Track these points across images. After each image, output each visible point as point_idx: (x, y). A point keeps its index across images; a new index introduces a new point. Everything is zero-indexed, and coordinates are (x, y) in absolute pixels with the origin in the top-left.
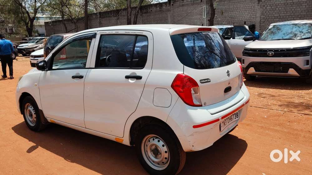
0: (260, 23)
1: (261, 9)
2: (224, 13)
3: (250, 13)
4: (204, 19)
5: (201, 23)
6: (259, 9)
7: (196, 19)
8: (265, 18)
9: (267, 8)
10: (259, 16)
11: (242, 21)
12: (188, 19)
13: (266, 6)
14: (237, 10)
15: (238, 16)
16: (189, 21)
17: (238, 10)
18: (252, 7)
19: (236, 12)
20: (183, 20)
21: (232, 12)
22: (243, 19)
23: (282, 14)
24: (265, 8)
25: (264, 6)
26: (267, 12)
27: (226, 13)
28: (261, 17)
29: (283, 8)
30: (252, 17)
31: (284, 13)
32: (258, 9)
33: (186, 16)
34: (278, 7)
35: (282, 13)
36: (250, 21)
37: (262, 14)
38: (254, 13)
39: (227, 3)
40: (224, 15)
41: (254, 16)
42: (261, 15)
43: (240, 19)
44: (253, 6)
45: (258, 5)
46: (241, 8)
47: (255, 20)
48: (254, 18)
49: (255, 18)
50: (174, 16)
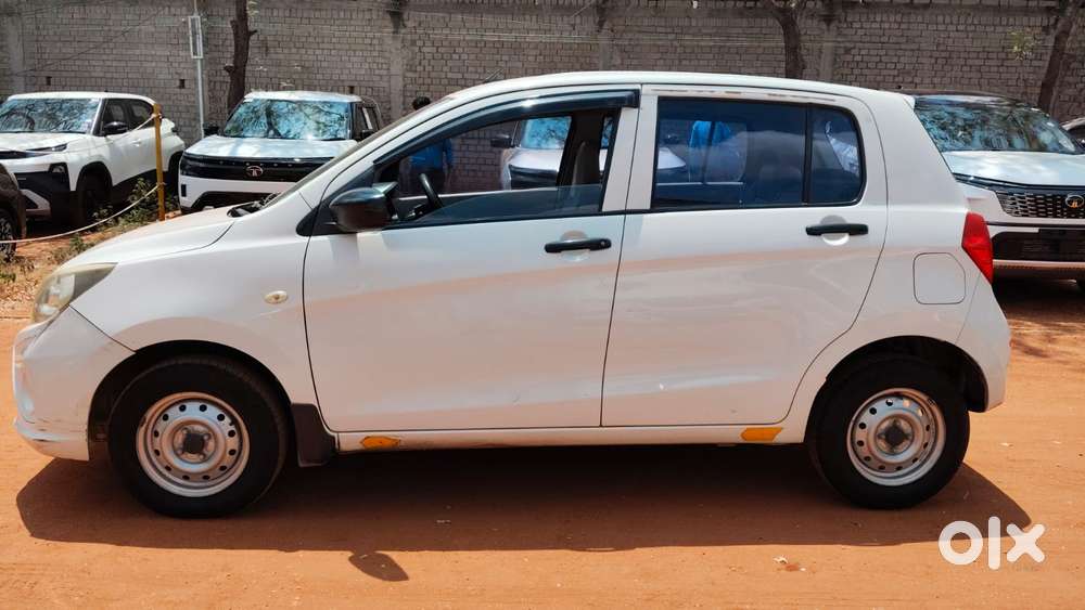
0: (404, 96)
1: (405, 52)
2: (272, 50)
3: (369, 60)
4: (195, 61)
5: (177, 76)
6: (397, 49)
7: (150, 58)
8: (421, 81)
9: (425, 50)
10: (400, 73)
11: (340, 83)
12: (111, 57)
13: (419, 43)
14: (321, 46)
15: (325, 64)
16: (115, 64)
17: (326, 46)
18: (375, 42)
19: (318, 52)
20: (90, 57)
21: (303, 51)
22: (344, 77)
23: (471, 72)
24: (417, 49)
25: (413, 43)
26: (425, 62)
27: (279, 50)
28: (404, 77)
29: (472, 57)
30: (377, 72)
31: (476, 72)
32: (393, 50)
33: (105, 46)
34: (459, 50)
35: (470, 69)
36: (371, 84)
37: (411, 68)
38: (381, 60)
39: (281, 14)
40: (274, 56)
41: (385, 72)
42: (407, 70)
43: (335, 77)
44: (379, 39)
45: (394, 38)
46: (334, 40)
47: (386, 85)
48: (381, 76)
49: (385, 79)
50: (40, 38)
